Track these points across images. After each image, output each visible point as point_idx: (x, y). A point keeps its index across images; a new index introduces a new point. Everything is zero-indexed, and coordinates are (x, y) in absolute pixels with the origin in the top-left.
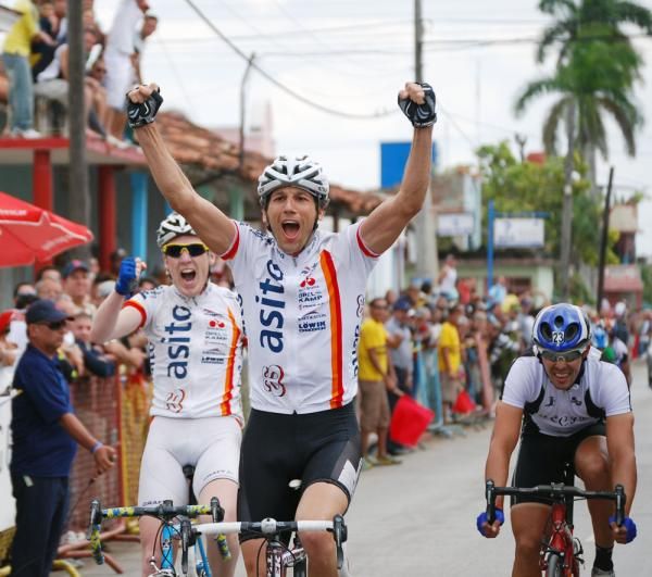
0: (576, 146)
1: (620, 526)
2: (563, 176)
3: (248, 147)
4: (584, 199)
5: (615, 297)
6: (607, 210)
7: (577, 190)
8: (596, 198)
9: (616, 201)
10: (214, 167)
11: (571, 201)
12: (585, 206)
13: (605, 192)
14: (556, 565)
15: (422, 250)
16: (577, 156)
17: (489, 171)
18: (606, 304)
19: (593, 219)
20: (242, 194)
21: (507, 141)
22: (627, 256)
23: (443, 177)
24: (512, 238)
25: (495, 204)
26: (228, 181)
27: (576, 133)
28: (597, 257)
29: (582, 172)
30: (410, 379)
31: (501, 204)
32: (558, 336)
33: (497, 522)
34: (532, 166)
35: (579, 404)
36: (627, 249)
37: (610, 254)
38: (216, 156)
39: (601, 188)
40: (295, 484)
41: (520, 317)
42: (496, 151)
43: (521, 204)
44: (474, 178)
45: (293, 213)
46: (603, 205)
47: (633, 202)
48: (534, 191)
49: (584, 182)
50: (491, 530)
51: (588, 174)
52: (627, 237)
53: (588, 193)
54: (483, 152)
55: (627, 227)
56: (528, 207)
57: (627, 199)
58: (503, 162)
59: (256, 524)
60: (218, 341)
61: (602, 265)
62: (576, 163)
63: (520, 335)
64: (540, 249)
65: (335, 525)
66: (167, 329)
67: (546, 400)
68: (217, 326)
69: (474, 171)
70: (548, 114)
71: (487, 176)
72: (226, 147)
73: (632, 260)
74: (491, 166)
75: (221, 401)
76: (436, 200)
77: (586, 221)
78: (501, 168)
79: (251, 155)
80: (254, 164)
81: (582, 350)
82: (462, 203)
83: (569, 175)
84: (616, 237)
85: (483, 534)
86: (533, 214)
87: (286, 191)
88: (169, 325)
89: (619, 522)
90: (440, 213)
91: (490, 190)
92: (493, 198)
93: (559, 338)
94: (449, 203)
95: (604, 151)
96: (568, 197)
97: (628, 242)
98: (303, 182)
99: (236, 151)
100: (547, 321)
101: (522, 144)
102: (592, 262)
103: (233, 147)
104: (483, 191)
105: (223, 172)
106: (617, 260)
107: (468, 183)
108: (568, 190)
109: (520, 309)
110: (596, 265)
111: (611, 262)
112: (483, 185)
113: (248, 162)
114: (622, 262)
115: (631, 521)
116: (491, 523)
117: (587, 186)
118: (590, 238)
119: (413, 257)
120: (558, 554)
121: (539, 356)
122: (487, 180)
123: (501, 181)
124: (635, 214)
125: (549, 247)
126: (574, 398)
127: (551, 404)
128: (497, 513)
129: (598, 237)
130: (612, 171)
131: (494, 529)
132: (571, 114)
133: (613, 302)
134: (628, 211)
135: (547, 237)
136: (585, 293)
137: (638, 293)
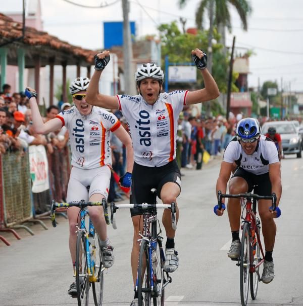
0: (214, 24)
1: (274, 211)
2: (207, 41)
3: (27, 24)
4: (219, 54)
5: (237, 110)
6: (232, 61)
7: (215, 50)
8: (226, 55)
9: (237, 56)
10: (7, 36)
11: (211, 56)
12: (220, 59)
13: (230, 51)
14: (247, 228)
15: (128, 84)
16: (215, 30)
17: (165, 38)
18: (231, 115)
19: (224, 66)
20: (25, 52)
21: (175, 21)
22: (243, 87)
23: (139, 42)
24: (179, 77)
25: (169, 58)
26: (16, 45)
27: (214, 17)
28: (226, 88)
29: (218, 39)
30: (121, 158)
31: (172, 58)
32: (247, 132)
33: (222, 209)
34: (190, 36)
35: (258, 160)
36: (243, 83)
37: (234, 86)
38: (9, 30)
39: (228, 48)
40: (153, 190)
41: (183, 122)
42: (169, 27)
43: (183, 58)
44: (157, 43)
45: (151, 89)
46: (230, 58)
47: (247, 56)
48: (190, 50)
49: (219, 45)
50: (220, 213)
51: (221, 40)
52: (243, 76)
53: (221, 51)
54: (162, 28)
55: (243, 71)
56: (187, 59)
57: (243, 54)
58: (173, 34)
59: (140, 205)
60: (96, 136)
61: (229, 92)
62: (214, 35)
63: (183, 132)
64: (194, 83)
65: (172, 206)
66: (74, 130)
67: (243, 159)
68: (95, 129)
69: (157, 38)
70: (199, 6)
71: (164, 41)
72: (15, 25)
73: (246, 90)
74: (166, 36)
75: (100, 160)
76: (135, 56)
77: (220, 67)
78: (173, 37)
79: (29, 29)
80: (31, 35)
81: (257, 138)
82: (150, 57)
83: (210, 41)
84: (237, 77)
85: (217, 214)
86: (190, 64)
87: (147, 80)
88: (75, 128)
89: (273, 209)
90: (138, 63)
91: (166, 50)
92: (167, 54)
93: (247, 133)
94: (143, 58)
95: (229, 27)
96: (210, 54)
97: (244, 79)
98: (154, 76)
99: (20, 27)
100: (242, 126)
101: (184, 23)
102: (224, 91)
103: (18, 25)
104: (162, 51)
105: (13, 39)
106: (237, 89)
107: (153, 46)
108: (210, 50)
109: (183, 118)
110: (226, 92)
111: (234, 91)
112: (162, 47)
113: (27, 33)
114: (240, 91)
115: (279, 209)
116: (220, 209)
117: (221, 47)
118: (222, 77)
119: (123, 89)
120: (248, 222)
121: (239, 141)
122: (164, 44)
123: (172, 45)
124: (247, 64)
125: (199, 82)
126: (256, 158)
127: (246, 161)
128: (223, 205)
129: (227, 77)
130: (234, 38)
131: (221, 212)
132: (211, 6)
133: (236, 113)
134: (243, 61)
135: (198, 77)
136: (220, 109)
137: (249, 108)
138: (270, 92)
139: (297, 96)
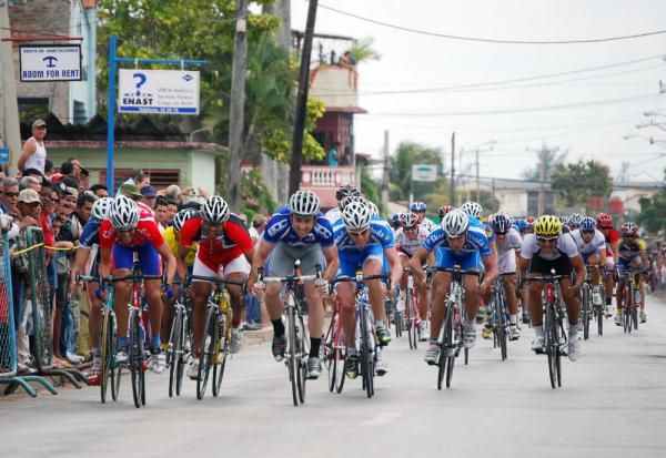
28: (288, 144)
37: (310, 142)
44: (87, 8)
48: (187, 32)
49: (269, 17)
52: (340, 117)
53: (275, 38)
77: (271, 83)
83: (244, 8)
96: (240, 36)
97: (342, 129)
102: (281, 156)
108: (241, 25)
138: (417, 174)
139: (498, 196)
